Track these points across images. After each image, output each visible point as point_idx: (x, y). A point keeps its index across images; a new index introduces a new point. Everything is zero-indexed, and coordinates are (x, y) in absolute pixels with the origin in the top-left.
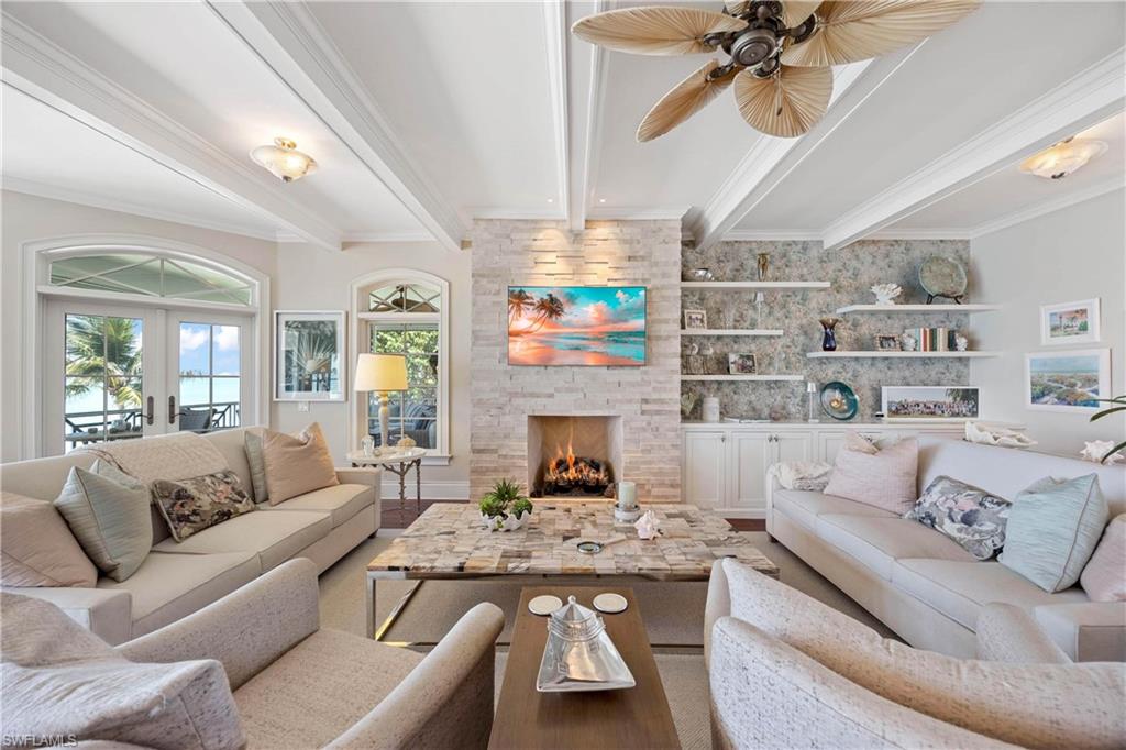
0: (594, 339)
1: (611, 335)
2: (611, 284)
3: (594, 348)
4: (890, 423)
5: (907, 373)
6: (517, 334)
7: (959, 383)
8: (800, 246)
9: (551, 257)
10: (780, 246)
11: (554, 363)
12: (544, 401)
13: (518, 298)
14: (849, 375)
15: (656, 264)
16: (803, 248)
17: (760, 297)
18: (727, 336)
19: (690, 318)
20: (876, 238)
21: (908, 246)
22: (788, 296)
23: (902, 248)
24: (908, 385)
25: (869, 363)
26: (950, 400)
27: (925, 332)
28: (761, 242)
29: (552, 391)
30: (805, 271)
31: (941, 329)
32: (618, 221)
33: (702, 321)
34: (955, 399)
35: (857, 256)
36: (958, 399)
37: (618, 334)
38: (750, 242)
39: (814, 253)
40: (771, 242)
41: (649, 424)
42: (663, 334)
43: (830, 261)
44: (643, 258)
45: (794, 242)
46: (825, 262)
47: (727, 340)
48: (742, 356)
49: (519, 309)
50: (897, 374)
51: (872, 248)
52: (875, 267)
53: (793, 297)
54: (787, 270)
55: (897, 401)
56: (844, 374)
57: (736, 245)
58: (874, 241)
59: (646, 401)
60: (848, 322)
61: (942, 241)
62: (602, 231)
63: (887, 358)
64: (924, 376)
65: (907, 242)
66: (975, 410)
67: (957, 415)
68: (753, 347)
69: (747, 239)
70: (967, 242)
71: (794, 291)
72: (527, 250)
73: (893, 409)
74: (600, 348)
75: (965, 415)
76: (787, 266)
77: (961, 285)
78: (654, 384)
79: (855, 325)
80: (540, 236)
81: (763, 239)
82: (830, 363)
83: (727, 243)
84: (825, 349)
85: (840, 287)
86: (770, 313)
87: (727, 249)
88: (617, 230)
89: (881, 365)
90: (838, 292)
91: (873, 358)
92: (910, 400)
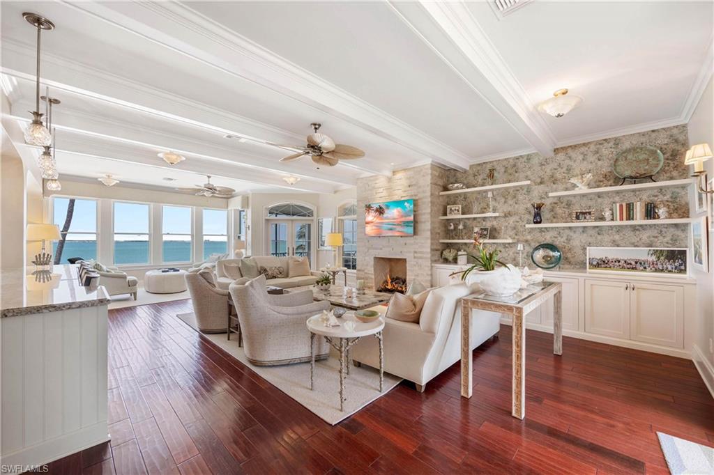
0: (398, 225)
1: (404, 222)
2: (403, 199)
3: (398, 229)
4: (590, 273)
5: (617, 237)
6: (367, 223)
7: (673, 245)
8: (525, 158)
9: (381, 190)
10: (511, 161)
11: (384, 235)
12: (379, 251)
13: (369, 207)
14: (564, 239)
15: (420, 187)
16: (527, 159)
17: (490, 195)
18: (479, 218)
19: (451, 209)
20: (586, 142)
21: (617, 142)
22: (518, 190)
23: (611, 144)
24: (618, 246)
25: (581, 231)
26: (654, 258)
27: (621, 206)
28: (499, 160)
29: (381, 247)
30: (529, 173)
31: (638, 203)
32: (405, 170)
33: (458, 211)
34: (659, 258)
35: (570, 158)
36: (662, 258)
37: (408, 222)
38: (492, 162)
39: (535, 161)
40: (505, 159)
41: (417, 263)
42: (423, 220)
43: (548, 164)
44: (415, 185)
45: (521, 156)
46: (544, 165)
47: (480, 220)
48: (481, 229)
49: (369, 213)
50: (606, 238)
51: (583, 149)
52: (585, 162)
53: (521, 191)
54: (517, 175)
55: (598, 258)
56: (559, 238)
57: (484, 165)
58: (584, 144)
59: (415, 252)
60: (562, 203)
61: (653, 131)
62: (399, 175)
63: (597, 227)
64: (634, 240)
65: (616, 139)
66: (683, 267)
67: (662, 271)
68: (495, 223)
69: (490, 160)
70: (684, 126)
71: (521, 187)
72: (374, 188)
73: (595, 263)
74: (401, 229)
75: (670, 272)
76: (516, 172)
77: (657, 165)
78: (420, 244)
79: (569, 205)
80: (377, 182)
81: (500, 158)
82: (548, 231)
83: (479, 164)
84: (535, 223)
85: (556, 180)
86: (505, 202)
87: (479, 168)
88: (404, 174)
89: (593, 232)
90: (554, 183)
91: (585, 227)
92: (610, 257)
